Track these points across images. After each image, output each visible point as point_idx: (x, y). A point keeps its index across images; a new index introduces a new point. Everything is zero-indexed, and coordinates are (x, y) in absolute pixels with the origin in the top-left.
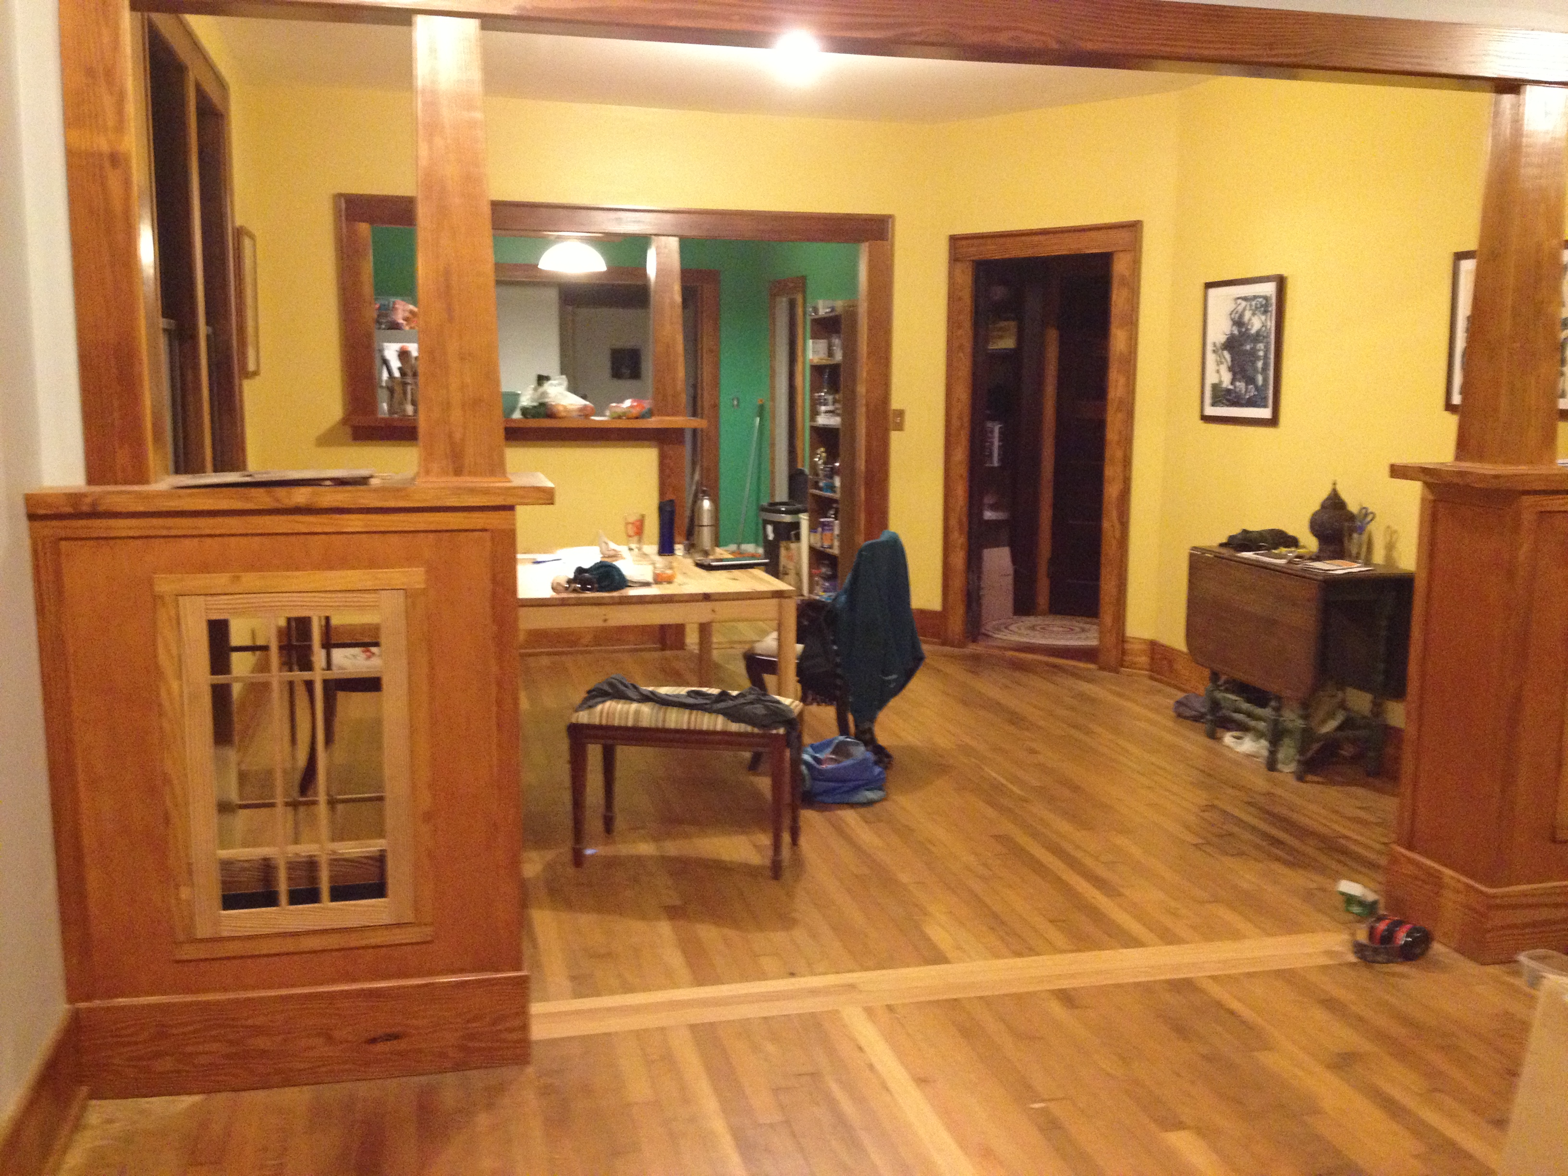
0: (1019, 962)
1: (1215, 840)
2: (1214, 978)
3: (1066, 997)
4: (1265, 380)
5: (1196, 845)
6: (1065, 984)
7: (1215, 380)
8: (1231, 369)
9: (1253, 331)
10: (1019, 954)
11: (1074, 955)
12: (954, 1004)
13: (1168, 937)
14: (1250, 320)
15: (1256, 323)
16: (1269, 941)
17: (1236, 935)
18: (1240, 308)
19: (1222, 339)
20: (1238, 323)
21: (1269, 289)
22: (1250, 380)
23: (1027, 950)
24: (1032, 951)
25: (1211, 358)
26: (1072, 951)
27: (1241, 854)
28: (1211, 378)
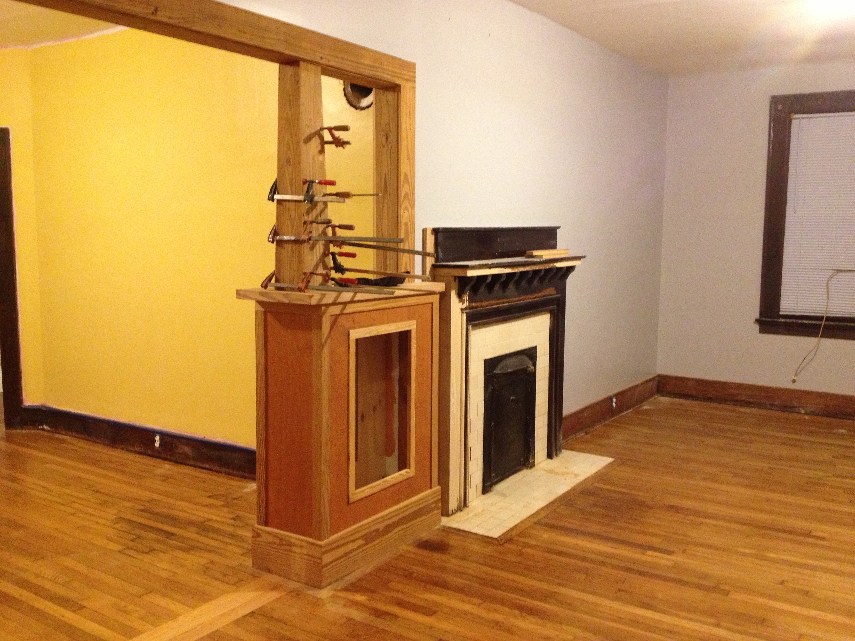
1: (131, 544)
5: (120, 552)
16: (196, 612)
17: (172, 616)
27: (152, 550)
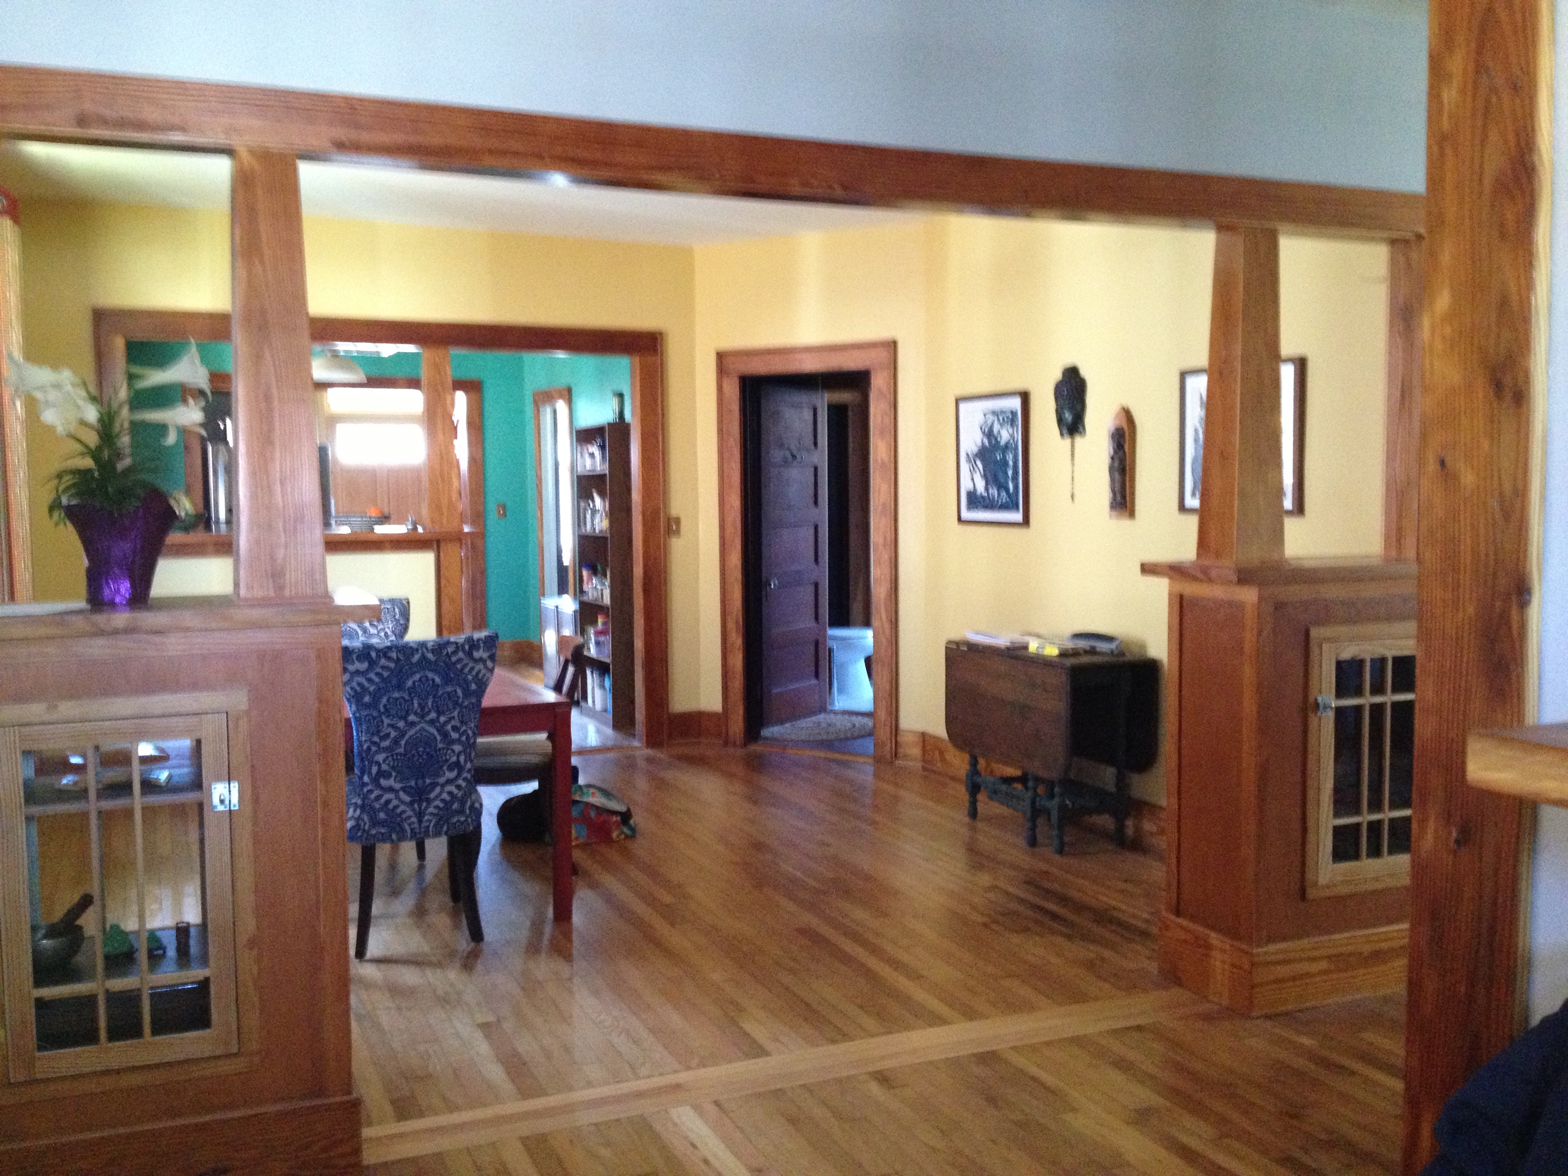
0: (832, 1048)
1: (1002, 919)
2: (1014, 1048)
3: (883, 1078)
4: (1016, 487)
5: (986, 925)
6: (878, 1066)
7: (970, 486)
8: (985, 476)
9: (1003, 443)
10: (833, 1041)
11: (884, 1038)
12: (778, 1093)
13: (970, 1014)
14: (999, 432)
15: (1005, 435)
18: (989, 422)
19: (975, 450)
20: (989, 434)
21: (1015, 403)
22: (1002, 486)
23: (842, 1036)
24: (846, 1037)
25: (965, 467)
26: (884, 1034)
28: (966, 485)
